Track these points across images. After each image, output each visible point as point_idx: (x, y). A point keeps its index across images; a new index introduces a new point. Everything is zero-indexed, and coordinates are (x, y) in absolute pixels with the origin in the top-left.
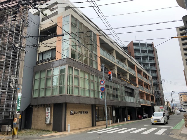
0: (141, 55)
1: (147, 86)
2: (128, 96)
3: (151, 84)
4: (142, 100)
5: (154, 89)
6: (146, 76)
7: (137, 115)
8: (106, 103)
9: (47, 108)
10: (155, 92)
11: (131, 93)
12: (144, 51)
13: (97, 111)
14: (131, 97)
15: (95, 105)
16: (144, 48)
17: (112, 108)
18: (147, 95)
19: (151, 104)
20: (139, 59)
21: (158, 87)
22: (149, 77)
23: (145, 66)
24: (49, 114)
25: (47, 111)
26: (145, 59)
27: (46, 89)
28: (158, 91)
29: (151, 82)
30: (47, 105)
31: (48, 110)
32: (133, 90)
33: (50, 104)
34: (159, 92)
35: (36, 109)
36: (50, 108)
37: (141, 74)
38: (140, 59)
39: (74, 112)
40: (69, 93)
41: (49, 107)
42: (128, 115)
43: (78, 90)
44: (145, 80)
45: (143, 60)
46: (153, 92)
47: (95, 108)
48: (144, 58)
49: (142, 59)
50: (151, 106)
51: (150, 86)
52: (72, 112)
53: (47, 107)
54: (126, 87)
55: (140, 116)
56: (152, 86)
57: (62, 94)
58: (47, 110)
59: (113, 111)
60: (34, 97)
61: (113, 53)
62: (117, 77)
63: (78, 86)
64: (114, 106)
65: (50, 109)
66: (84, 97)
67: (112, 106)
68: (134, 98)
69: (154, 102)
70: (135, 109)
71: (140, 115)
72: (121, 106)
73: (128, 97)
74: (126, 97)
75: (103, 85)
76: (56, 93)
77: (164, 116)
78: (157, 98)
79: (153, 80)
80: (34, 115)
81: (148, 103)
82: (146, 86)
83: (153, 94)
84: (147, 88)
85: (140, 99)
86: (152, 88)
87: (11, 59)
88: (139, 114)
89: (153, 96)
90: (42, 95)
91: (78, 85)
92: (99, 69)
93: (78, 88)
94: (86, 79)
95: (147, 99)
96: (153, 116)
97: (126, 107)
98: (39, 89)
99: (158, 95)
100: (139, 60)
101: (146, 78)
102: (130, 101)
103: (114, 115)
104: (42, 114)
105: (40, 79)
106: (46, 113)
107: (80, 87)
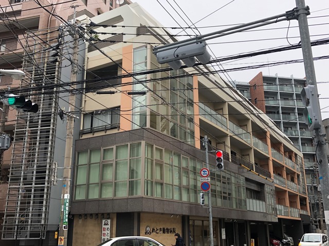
0: (281, 103)
1: (292, 175)
2: (251, 198)
3: (302, 172)
4: (280, 206)
5: (307, 181)
6: (290, 154)
7: (270, 238)
8: (211, 214)
9: (104, 221)
10: (310, 190)
11: (258, 193)
12: (286, 96)
13: (191, 229)
14: (258, 201)
15: (188, 217)
16: (287, 89)
17: (220, 223)
18: (292, 196)
19: (301, 215)
20: (275, 113)
21: (316, 178)
22: (296, 155)
23: (289, 129)
24: (109, 232)
25: (103, 226)
26: (289, 114)
27: (102, 185)
28: (316, 188)
29: (302, 168)
30: (103, 214)
31: (105, 224)
32: (261, 185)
33: (109, 214)
34: (319, 190)
35: (80, 221)
36: (109, 221)
37: (279, 150)
38: (278, 113)
39: (151, 230)
40: (147, 194)
41: (108, 219)
42: (252, 238)
43: (162, 189)
44: (287, 163)
45: (285, 116)
46: (304, 189)
47: (189, 222)
48: (287, 111)
49: (282, 113)
50: (300, 219)
51: (298, 176)
52: (148, 229)
53: (103, 218)
54: (247, 180)
55: (275, 241)
56: (303, 176)
57: (134, 196)
58: (103, 223)
59: (222, 229)
60: (78, 198)
61: (222, 109)
62: (230, 160)
63: (161, 181)
64: (224, 219)
65: (109, 223)
66: (172, 202)
67: (220, 219)
68: (264, 203)
69: (307, 211)
70: (265, 226)
71: (277, 239)
72: (237, 220)
73: (251, 200)
74: (248, 200)
75: (207, 178)
76: (123, 193)
77: (323, 242)
78: (313, 202)
79: (307, 160)
80: (76, 233)
81: (295, 214)
82: (290, 176)
83: (304, 193)
84: (292, 180)
85: (277, 206)
86: (303, 179)
87: (39, 127)
88: (273, 236)
89: (306, 198)
90: (94, 195)
91: (161, 179)
92: (198, 146)
93: (162, 184)
94: (174, 166)
95: (293, 204)
96: (303, 241)
97: (246, 221)
98: (88, 185)
99: (316, 197)
100: (276, 115)
101: (290, 158)
102: (256, 209)
103: (224, 237)
104: (93, 231)
105: (90, 164)
106: (101, 229)
107: (165, 182)
